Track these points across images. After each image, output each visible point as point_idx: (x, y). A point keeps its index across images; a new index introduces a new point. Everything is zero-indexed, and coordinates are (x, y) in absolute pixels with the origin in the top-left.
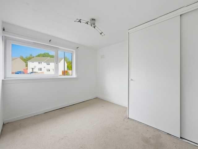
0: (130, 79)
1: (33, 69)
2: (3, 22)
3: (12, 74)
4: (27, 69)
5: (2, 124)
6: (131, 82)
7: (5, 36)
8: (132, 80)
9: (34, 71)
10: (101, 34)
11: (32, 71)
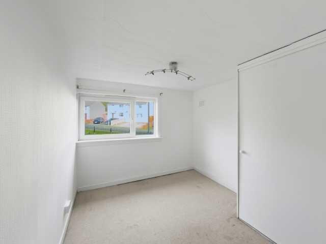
0: (240, 151)
1: (113, 114)
2: (78, 79)
3: (86, 134)
4: (107, 114)
5: (76, 192)
6: (243, 156)
7: (79, 94)
8: (244, 152)
9: (114, 118)
10: (189, 78)
11: (111, 118)
